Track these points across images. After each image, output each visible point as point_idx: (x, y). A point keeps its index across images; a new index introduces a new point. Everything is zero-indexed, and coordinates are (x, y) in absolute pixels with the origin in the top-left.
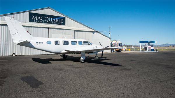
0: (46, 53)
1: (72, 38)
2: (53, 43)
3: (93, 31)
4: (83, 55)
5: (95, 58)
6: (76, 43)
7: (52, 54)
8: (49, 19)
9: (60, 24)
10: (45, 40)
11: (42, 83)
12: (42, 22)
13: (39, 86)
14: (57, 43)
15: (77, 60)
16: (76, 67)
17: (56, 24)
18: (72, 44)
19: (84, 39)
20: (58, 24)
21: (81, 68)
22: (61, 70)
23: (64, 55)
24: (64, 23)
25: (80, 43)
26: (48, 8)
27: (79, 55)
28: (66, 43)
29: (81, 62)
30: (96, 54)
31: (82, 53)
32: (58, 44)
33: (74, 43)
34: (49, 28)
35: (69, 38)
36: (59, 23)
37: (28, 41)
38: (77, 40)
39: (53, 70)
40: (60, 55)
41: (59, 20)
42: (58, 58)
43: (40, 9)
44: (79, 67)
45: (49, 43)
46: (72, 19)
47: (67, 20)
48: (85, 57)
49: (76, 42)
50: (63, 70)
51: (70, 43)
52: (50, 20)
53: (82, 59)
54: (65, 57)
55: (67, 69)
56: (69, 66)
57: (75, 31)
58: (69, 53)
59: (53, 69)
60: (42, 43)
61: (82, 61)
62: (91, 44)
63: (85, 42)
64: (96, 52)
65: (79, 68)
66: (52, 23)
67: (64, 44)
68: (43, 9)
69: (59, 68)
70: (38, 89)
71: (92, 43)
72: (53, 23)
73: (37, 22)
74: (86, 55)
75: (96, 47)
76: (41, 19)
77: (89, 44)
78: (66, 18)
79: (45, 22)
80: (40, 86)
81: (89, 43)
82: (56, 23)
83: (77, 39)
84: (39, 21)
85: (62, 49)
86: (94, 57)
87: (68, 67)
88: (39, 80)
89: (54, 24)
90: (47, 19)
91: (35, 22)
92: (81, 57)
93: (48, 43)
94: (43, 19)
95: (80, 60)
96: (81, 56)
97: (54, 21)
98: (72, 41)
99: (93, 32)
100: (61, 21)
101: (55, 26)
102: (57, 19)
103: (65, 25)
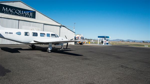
0: (15, 43)
1: (41, 31)
2: (23, 34)
3: (60, 25)
4: (50, 46)
5: (60, 49)
6: (44, 35)
7: (22, 44)
8: (20, 11)
9: (30, 17)
10: (15, 31)
11: (9, 71)
12: (13, 14)
13: (6, 74)
14: (26, 34)
15: (45, 50)
16: (44, 56)
18: (41, 36)
19: (52, 32)
20: (28, 17)
21: (47, 57)
22: (29, 59)
23: (33, 45)
24: (34, 17)
25: (48, 35)
26: (20, 1)
27: (47, 46)
28: (35, 34)
29: (48, 52)
30: (62, 46)
31: (50, 44)
32: (28, 35)
33: (42, 35)
34: (19, 20)
35: (38, 30)
36: (29, 17)
38: (46, 33)
39: (21, 59)
40: (29, 45)
41: (29, 14)
42: (27, 48)
43: (11, 2)
44: (46, 56)
45: (19, 34)
46: (41, 14)
48: (52, 48)
49: (45, 34)
50: (31, 59)
51: (39, 35)
52: (21, 13)
53: (49, 49)
54: (34, 47)
55: (35, 58)
56: (37, 55)
57: (44, 24)
58: (38, 44)
59: (22, 58)
60: (12, 33)
61: (49, 51)
62: (58, 37)
63: (52, 35)
64: (62, 44)
65: (46, 57)
66: (22, 16)
67: (34, 35)
68: (14, 2)
69: (28, 57)
70: (4, 77)
71: (59, 36)
72: (24, 15)
73: (8, 13)
74: (53, 46)
75: (62, 39)
76: (11, 11)
77: (56, 37)
78: (37, 13)
79: (16, 14)
80: (7, 73)
81: (56, 36)
82: (27, 16)
83: (46, 31)
84: (9, 13)
85: (32, 40)
86: (60, 48)
87: (36, 56)
88: (6, 68)
89: (24, 16)
90: (18, 12)
91: (6, 13)
92: (48, 48)
93: (18, 33)
94: (14, 11)
95: (47, 50)
96: (48, 47)
97: (25, 14)
98: (41, 33)
99: (60, 27)
100: (31, 14)
101: (26, 18)
102: (28, 13)
103: (35, 18)
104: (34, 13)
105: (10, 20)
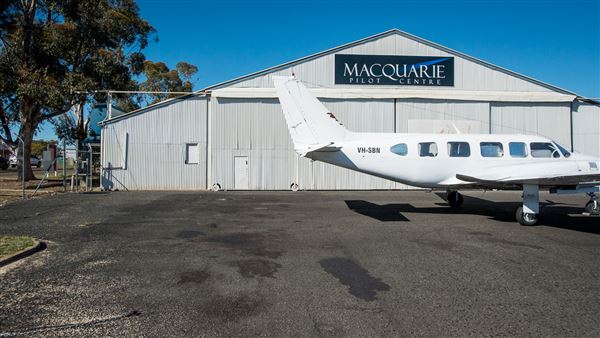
0: (389, 185)
1: (481, 132)
2: (414, 149)
3: (571, 98)
4: (530, 198)
5: (583, 210)
6: (499, 149)
7: (410, 187)
8: (396, 69)
9: (435, 84)
10: (386, 140)
11: (385, 287)
12: (375, 83)
13: (375, 293)
14: (425, 150)
15: (506, 213)
16: (504, 242)
17: (421, 84)
18: (483, 155)
19: (531, 133)
20: (427, 84)
21: (523, 245)
22: (446, 246)
23: (455, 193)
24: (448, 80)
25: (517, 149)
26: (394, 32)
27: (514, 195)
28: (460, 149)
29: (524, 224)
30: (592, 195)
31: (527, 190)
32: (432, 155)
33: (490, 149)
34: (395, 100)
35: (469, 130)
36: (431, 82)
37: (336, 145)
38: (506, 140)
39: (416, 245)
40: (439, 194)
41: (430, 71)
42: (431, 204)
43: (367, 41)
44: (513, 240)
45: (401, 150)
46: (477, 62)
47: (461, 66)
48: (540, 203)
49: (499, 145)
50: (454, 249)
51: (475, 149)
52: (401, 73)
53: (526, 210)
54: (455, 201)
55: (468, 244)
56: (475, 233)
57: (493, 103)
58: (473, 187)
59: (418, 241)
61: (527, 219)
62: (566, 154)
63: (535, 146)
64: (592, 186)
65: (515, 244)
66: (406, 84)
67: (453, 153)
68: (375, 39)
69: (438, 239)
70: (373, 303)
71: (569, 150)
72: (411, 81)
73: (360, 83)
74: (545, 195)
75: (593, 165)
76: (370, 73)
77: (556, 155)
78: (458, 61)
79: (385, 82)
80: (380, 294)
81: (558, 149)
82: (420, 80)
83: (502, 133)
84: (364, 80)
85: (448, 171)
86: (583, 206)
87: (469, 237)
88: (374, 273)
89: (412, 84)
90: (389, 71)
91: (354, 83)
92: (521, 205)
93: (398, 149)
94: (377, 71)
95: (518, 215)
96: (521, 200)
97: (413, 73)
98: (482, 144)
99: (573, 106)
100: (437, 71)
101: (418, 91)
102: (424, 69)
103: (452, 85)
104: (448, 65)
105: (368, 103)
